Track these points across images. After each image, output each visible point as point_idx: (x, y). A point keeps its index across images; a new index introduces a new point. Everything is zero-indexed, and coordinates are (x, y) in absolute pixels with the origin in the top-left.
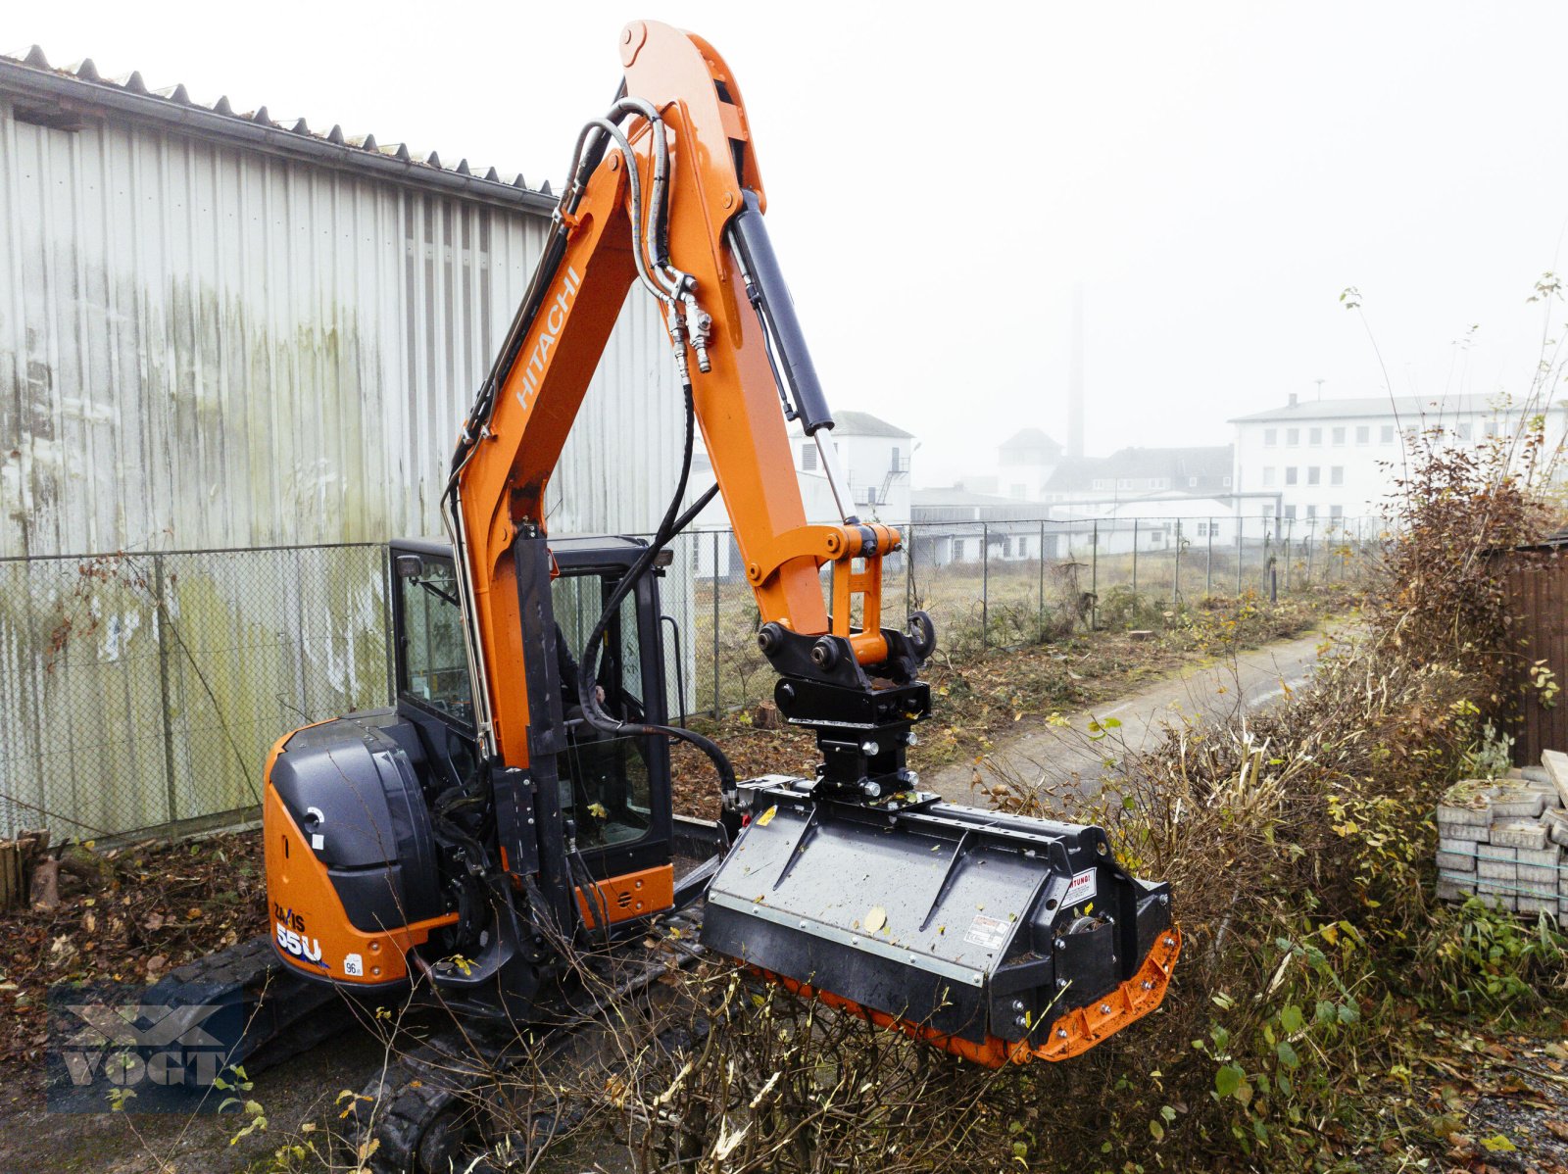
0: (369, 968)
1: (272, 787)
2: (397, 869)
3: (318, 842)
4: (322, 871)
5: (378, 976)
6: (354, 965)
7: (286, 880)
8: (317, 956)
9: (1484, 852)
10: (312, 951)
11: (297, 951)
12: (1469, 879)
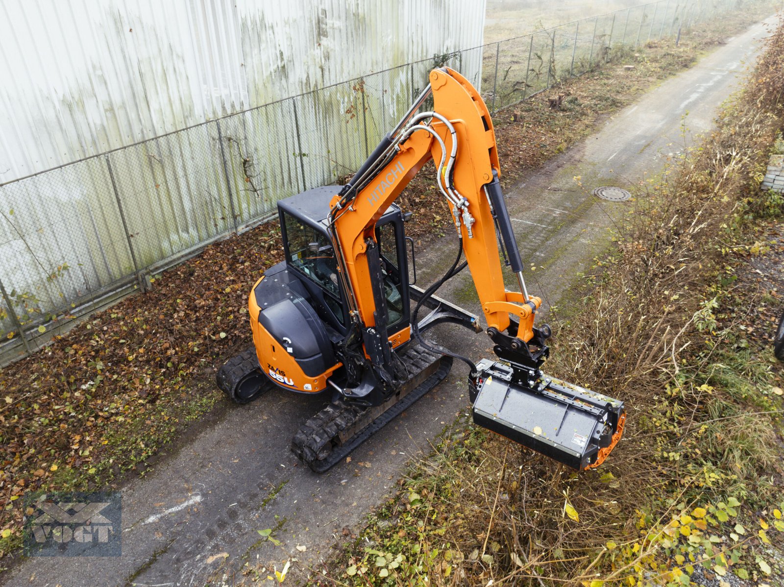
0: (314, 387)
1: (259, 324)
2: (321, 355)
3: (290, 350)
4: (292, 359)
5: (317, 390)
6: (308, 387)
7: (275, 359)
8: (292, 383)
9: (777, 178)
10: (289, 382)
11: (282, 381)
12: (771, 184)
